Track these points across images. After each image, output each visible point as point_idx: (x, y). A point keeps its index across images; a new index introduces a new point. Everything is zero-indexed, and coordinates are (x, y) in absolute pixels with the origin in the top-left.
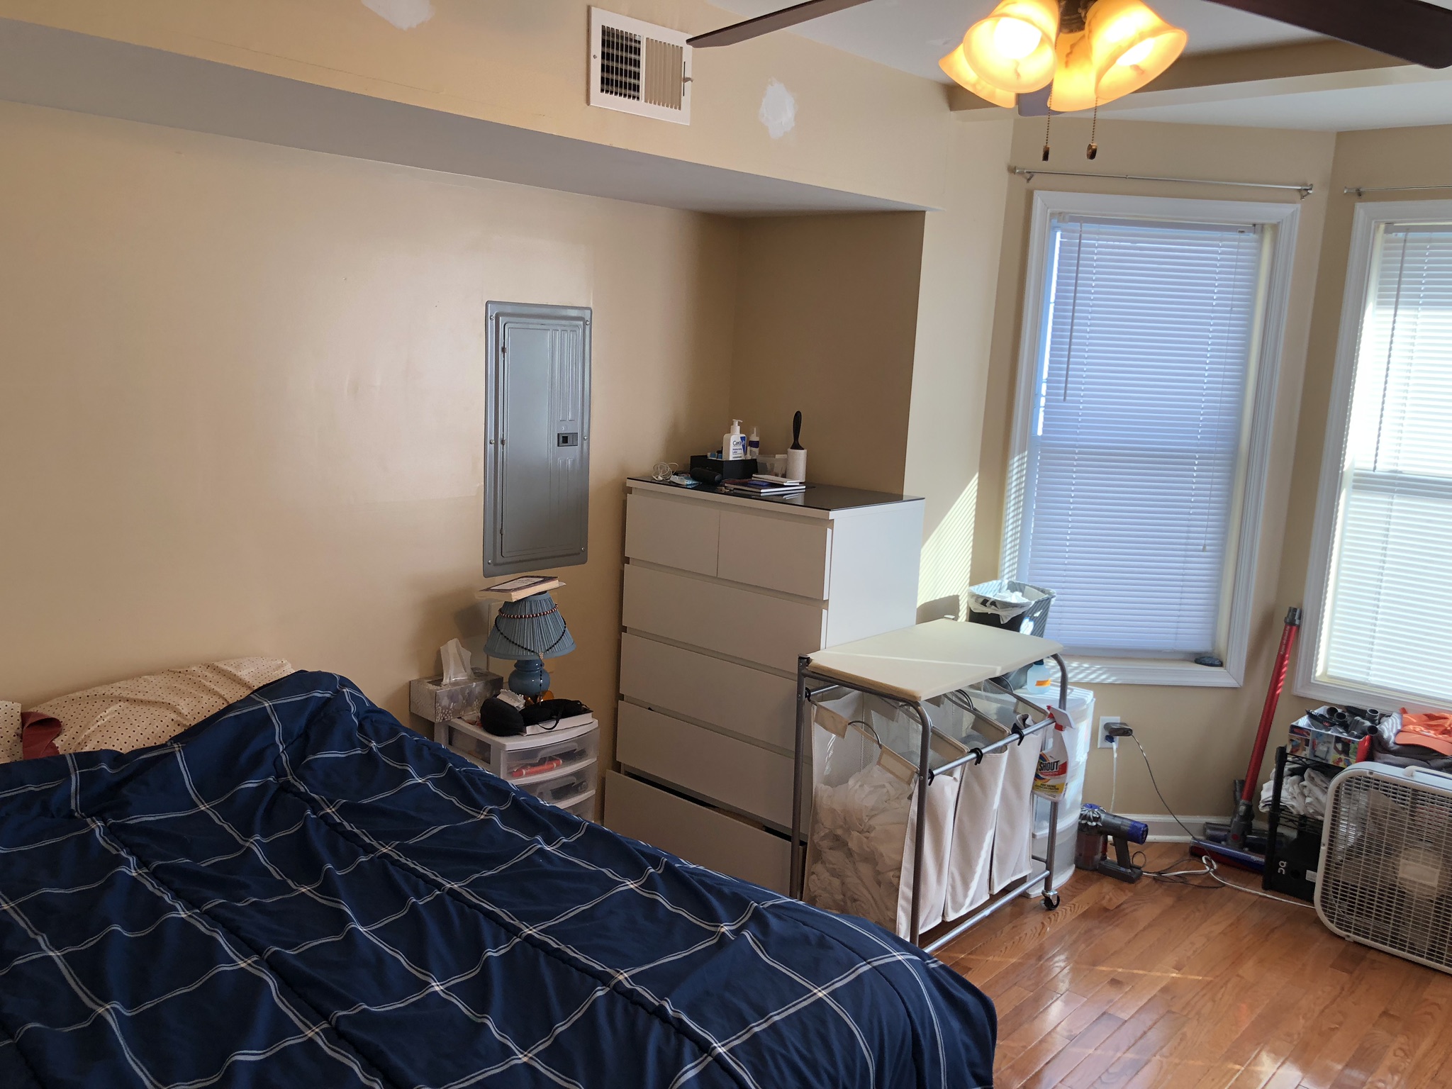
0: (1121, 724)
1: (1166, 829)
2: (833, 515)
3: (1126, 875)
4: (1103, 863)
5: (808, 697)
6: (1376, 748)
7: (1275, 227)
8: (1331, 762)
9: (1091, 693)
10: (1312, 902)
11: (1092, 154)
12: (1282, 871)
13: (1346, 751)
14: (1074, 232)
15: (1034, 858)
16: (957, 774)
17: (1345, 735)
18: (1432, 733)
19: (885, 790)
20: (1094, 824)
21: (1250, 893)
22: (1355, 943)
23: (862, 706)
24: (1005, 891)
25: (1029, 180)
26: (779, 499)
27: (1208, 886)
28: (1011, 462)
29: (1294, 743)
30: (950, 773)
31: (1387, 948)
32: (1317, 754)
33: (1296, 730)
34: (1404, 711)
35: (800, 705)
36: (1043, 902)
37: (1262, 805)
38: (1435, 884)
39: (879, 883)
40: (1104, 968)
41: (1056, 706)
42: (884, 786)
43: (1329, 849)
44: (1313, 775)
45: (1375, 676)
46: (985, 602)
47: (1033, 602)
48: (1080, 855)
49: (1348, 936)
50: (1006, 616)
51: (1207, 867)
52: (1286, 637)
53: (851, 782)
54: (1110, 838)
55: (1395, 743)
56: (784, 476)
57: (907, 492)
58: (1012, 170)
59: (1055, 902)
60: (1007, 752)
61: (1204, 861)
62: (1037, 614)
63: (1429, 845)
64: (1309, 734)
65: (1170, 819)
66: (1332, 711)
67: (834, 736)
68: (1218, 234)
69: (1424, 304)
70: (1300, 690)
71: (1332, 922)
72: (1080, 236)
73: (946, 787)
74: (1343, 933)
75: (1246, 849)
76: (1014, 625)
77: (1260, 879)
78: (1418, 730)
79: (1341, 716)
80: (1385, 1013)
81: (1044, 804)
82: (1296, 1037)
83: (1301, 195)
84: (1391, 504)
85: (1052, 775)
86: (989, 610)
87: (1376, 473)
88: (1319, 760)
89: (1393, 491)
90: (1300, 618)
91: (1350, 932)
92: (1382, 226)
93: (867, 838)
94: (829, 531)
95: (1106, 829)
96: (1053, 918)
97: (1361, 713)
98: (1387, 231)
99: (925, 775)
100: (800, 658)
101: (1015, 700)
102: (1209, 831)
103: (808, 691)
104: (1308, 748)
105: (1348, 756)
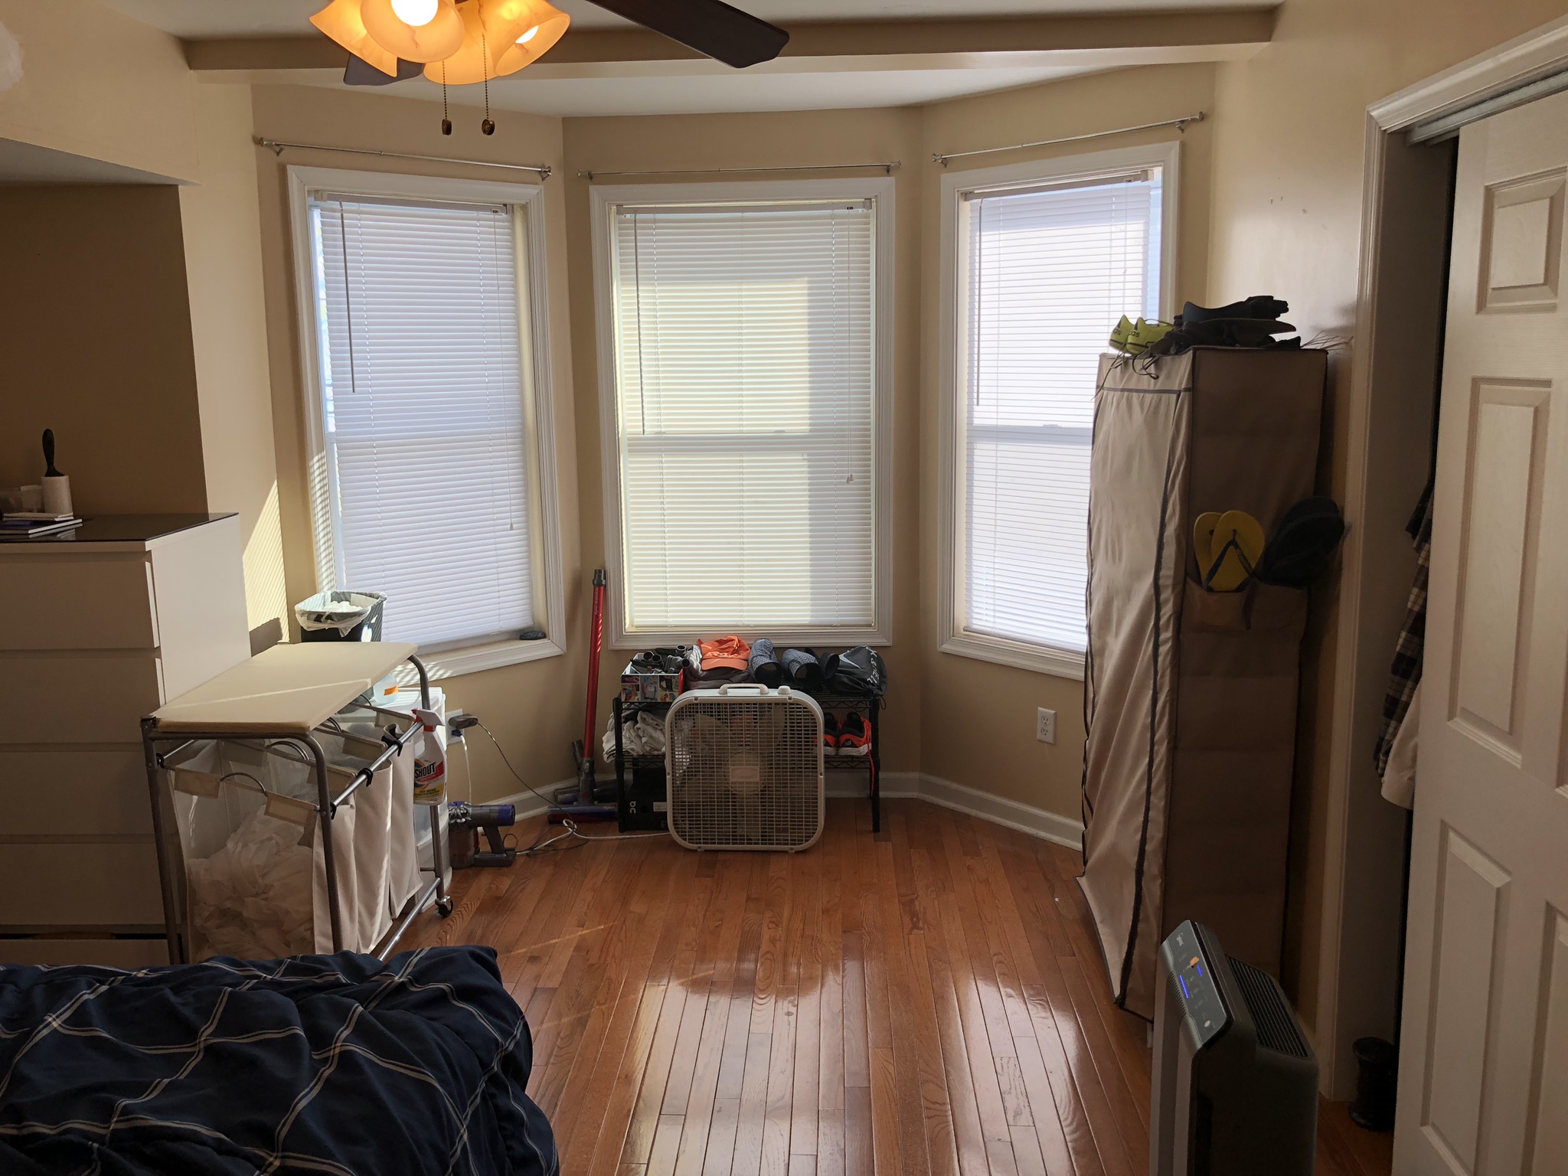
0: (463, 715)
1: (527, 805)
2: (149, 545)
3: (501, 860)
4: (477, 856)
5: (161, 764)
6: (691, 678)
7: (524, 208)
8: (659, 701)
9: (440, 689)
10: (667, 829)
11: (490, 130)
12: (633, 811)
13: (669, 687)
14: (334, 211)
15: (422, 870)
16: (352, 801)
17: (663, 674)
18: (726, 655)
19: (274, 841)
20: (464, 820)
21: (612, 840)
22: (706, 851)
23: (219, 758)
24: (405, 913)
25: (278, 154)
26: (51, 538)
27: (576, 846)
28: (311, 464)
29: (627, 691)
30: (345, 802)
31: (730, 847)
32: (647, 696)
33: (626, 679)
34: (700, 643)
35: (152, 776)
36: (437, 911)
37: (605, 756)
38: (757, 779)
39: (288, 944)
40: (519, 951)
41: (420, 707)
42: (270, 839)
43: (673, 776)
44: (644, 716)
45: (673, 617)
46: (318, 617)
47: (370, 608)
48: (455, 855)
49: (700, 847)
50: (345, 628)
51: (569, 828)
52: (596, 598)
53: (230, 845)
54: (480, 829)
55: (702, 670)
56: (42, 510)
57: (212, 509)
58: (258, 141)
59: (449, 908)
60: (391, 766)
61: (566, 825)
62: (373, 621)
63: (748, 747)
64: (638, 680)
65: (528, 794)
66: (647, 655)
67: (195, 798)
68: (474, 214)
69: (658, 279)
70: (615, 644)
71: (685, 840)
72: (342, 215)
73: (346, 817)
74: (695, 846)
75: (596, 802)
76: (354, 636)
77: (616, 824)
78: (716, 655)
79: (657, 658)
80: (749, 899)
81: (426, 809)
82: (694, 943)
83: (542, 177)
84: (661, 462)
85: (428, 780)
86: (326, 625)
87: (646, 436)
88: (649, 700)
89: (660, 451)
90: (605, 579)
91: (700, 843)
92: (614, 208)
93: (266, 899)
94: (147, 564)
95: (478, 820)
96: (451, 923)
97: (672, 652)
98: (619, 213)
99: (327, 812)
100: (144, 721)
101: (374, 714)
102: (560, 797)
103: (160, 756)
104: (639, 693)
105: (672, 691)
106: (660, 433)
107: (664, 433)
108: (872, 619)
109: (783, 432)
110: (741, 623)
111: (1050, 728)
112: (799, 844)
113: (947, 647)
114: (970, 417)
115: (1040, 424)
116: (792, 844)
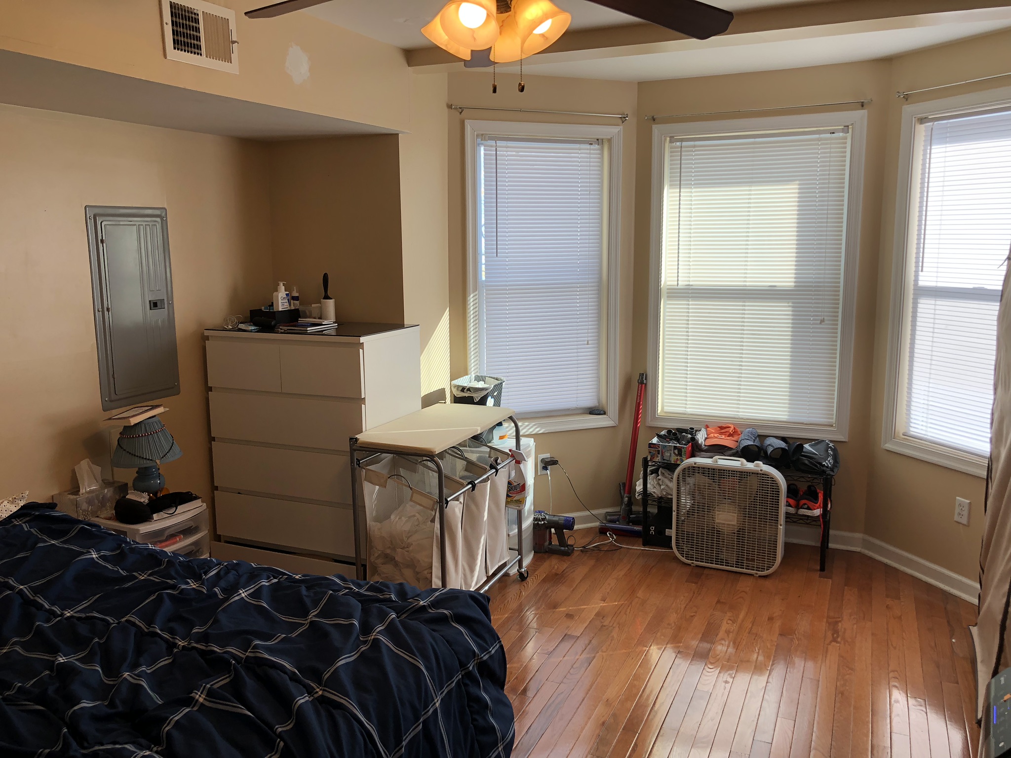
0: (550, 458)
1: (585, 520)
2: (363, 339)
3: (565, 551)
4: (550, 547)
5: (359, 465)
6: (696, 449)
7: (610, 140)
8: (672, 462)
9: (533, 439)
10: (671, 548)
11: (522, 89)
12: (652, 532)
13: (680, 454)
14: (492, 146)
15: (510, 549)
16: (461, 500)
17: (678, 445)
18: (723, 437)
19: (416, 518)
20: (543, 522)
21: (637, 549)
22: (697, 566)
23: (394, 465)
24: (494, 574)
25: (461, 113)
26: (320, 333)
27: (614, 549)
28: (469, 299)
29: (652, 454)
30: (457, 499)
31: (714, 566)
32: (664, 458)
33: (652, 446)
34: (707, 427)
35: (353, 470)
36: (518, 576)
37: (637, 495)
38: (735, 523)
39: (418, 580)
40: (561, 609)
41: (514, 449)
42: (414, 516)
43: (677, 513)
44: (663, 471)
45: (690, 408)
46: (463, 389)
47: (493, 386)
48: (536, 544)
49: (693, 563)
50: (477, 397)
51: (611, 539)
52: (639, 392)
53: (392, 517)
54: (553, 530)
55: (705, 446)
56: (320, 318)
57: (406, 322)
58: (450, 107)
59: (526, 575)
60: (489, 482)
61: (609, 535)
62: (495, 394)
63: (729, 500)
64: (659, 447)
65: (587, 513)
66: (669, 432)
67: (377, 487)
68: (577, 146)
69: (694, 184)
70: (650, 423)
71: (683, 556)
72: (496, 149)
73: (456, 508)
74: (689, 562)
75: (631, 524)
76: (483, 402)
77: (640, 541)
78: (716, 436)
79: (675, 434)
80: (718, 602)
81: (513, 513)
82: (673, 625)
83: (622, 121)
84: (689, 305)
85: (516, 493)
86: (466, 394)
87: (679, 287)
88: (666, 461)
89: (689, 297)
90: (646, 379)
91: (693, 560)
92: (668, 139)
93: (408, 551)
94: (361, 351)
95: (551, 524)
96: (526, 585)
97: (685, 431)
98: (671, 142)
99: (442, 502)
100: (351, 439)
101: (488, 450)
102: (608, 517)
103: (358, 460)
104: (659, 456)
105: (681, 457)
106: (689, 285)
107: (692, 285)
108: (834, 421)
109: (775, 286)
110: (736, 416)
111: (966, 513)
112: (762, 571)
113: (889, 446)
114: (916, 280)
115: (971, 286)
116: (756, 570)
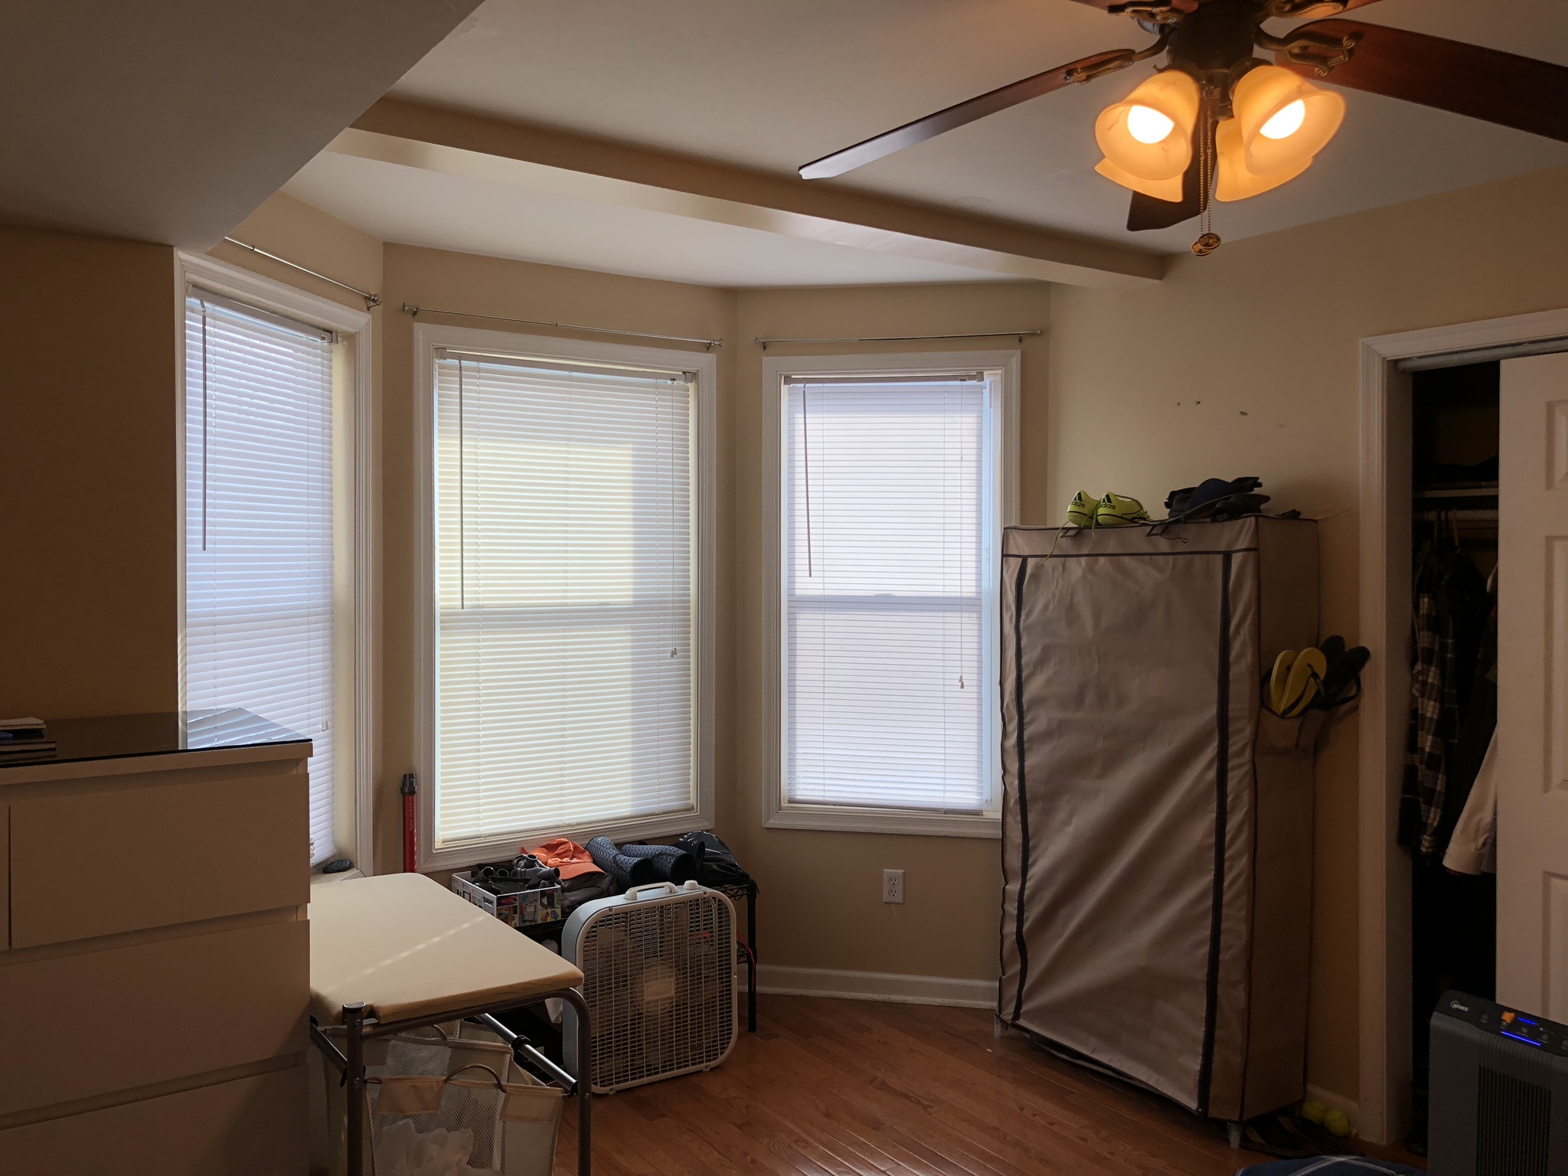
7: (354, 337)
8: (539, 922)
14: (195, 311)
17: (545, 888)
18: (571, 860)
22: (618, 1092)
32: (526, 918)
34: (525, 851)
38: (672, 993)
45: (485, 825)
49: (612, 1090)
52: (409, 810)
63: (662, 958)
64: (515, 900)
66: (488, 872)
69: (481, 433)
70: (424, 865)
72: (204, 318)
74: (606, 1089)
79: (504, 873)
83: (370, 305)
84: (478, 640)
87: (464, 611)
88: (528, 924)
89: (480, 627)
91: (613, 1084)
92: (438, 351)
98: (440, 356)
104: (517, 916)
105: (554, 908)
106: (477, 606)
107: (483, 607)
108: (693, 801)
109: (607, 604)
110: (561, 823)
111: (899, 888)
112: (714, 1059)
113: (774, 822)
114: (791, 589)
115: (872, 594)
116: (707, 1061)
